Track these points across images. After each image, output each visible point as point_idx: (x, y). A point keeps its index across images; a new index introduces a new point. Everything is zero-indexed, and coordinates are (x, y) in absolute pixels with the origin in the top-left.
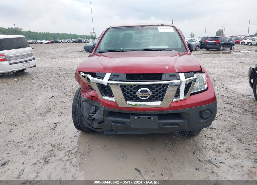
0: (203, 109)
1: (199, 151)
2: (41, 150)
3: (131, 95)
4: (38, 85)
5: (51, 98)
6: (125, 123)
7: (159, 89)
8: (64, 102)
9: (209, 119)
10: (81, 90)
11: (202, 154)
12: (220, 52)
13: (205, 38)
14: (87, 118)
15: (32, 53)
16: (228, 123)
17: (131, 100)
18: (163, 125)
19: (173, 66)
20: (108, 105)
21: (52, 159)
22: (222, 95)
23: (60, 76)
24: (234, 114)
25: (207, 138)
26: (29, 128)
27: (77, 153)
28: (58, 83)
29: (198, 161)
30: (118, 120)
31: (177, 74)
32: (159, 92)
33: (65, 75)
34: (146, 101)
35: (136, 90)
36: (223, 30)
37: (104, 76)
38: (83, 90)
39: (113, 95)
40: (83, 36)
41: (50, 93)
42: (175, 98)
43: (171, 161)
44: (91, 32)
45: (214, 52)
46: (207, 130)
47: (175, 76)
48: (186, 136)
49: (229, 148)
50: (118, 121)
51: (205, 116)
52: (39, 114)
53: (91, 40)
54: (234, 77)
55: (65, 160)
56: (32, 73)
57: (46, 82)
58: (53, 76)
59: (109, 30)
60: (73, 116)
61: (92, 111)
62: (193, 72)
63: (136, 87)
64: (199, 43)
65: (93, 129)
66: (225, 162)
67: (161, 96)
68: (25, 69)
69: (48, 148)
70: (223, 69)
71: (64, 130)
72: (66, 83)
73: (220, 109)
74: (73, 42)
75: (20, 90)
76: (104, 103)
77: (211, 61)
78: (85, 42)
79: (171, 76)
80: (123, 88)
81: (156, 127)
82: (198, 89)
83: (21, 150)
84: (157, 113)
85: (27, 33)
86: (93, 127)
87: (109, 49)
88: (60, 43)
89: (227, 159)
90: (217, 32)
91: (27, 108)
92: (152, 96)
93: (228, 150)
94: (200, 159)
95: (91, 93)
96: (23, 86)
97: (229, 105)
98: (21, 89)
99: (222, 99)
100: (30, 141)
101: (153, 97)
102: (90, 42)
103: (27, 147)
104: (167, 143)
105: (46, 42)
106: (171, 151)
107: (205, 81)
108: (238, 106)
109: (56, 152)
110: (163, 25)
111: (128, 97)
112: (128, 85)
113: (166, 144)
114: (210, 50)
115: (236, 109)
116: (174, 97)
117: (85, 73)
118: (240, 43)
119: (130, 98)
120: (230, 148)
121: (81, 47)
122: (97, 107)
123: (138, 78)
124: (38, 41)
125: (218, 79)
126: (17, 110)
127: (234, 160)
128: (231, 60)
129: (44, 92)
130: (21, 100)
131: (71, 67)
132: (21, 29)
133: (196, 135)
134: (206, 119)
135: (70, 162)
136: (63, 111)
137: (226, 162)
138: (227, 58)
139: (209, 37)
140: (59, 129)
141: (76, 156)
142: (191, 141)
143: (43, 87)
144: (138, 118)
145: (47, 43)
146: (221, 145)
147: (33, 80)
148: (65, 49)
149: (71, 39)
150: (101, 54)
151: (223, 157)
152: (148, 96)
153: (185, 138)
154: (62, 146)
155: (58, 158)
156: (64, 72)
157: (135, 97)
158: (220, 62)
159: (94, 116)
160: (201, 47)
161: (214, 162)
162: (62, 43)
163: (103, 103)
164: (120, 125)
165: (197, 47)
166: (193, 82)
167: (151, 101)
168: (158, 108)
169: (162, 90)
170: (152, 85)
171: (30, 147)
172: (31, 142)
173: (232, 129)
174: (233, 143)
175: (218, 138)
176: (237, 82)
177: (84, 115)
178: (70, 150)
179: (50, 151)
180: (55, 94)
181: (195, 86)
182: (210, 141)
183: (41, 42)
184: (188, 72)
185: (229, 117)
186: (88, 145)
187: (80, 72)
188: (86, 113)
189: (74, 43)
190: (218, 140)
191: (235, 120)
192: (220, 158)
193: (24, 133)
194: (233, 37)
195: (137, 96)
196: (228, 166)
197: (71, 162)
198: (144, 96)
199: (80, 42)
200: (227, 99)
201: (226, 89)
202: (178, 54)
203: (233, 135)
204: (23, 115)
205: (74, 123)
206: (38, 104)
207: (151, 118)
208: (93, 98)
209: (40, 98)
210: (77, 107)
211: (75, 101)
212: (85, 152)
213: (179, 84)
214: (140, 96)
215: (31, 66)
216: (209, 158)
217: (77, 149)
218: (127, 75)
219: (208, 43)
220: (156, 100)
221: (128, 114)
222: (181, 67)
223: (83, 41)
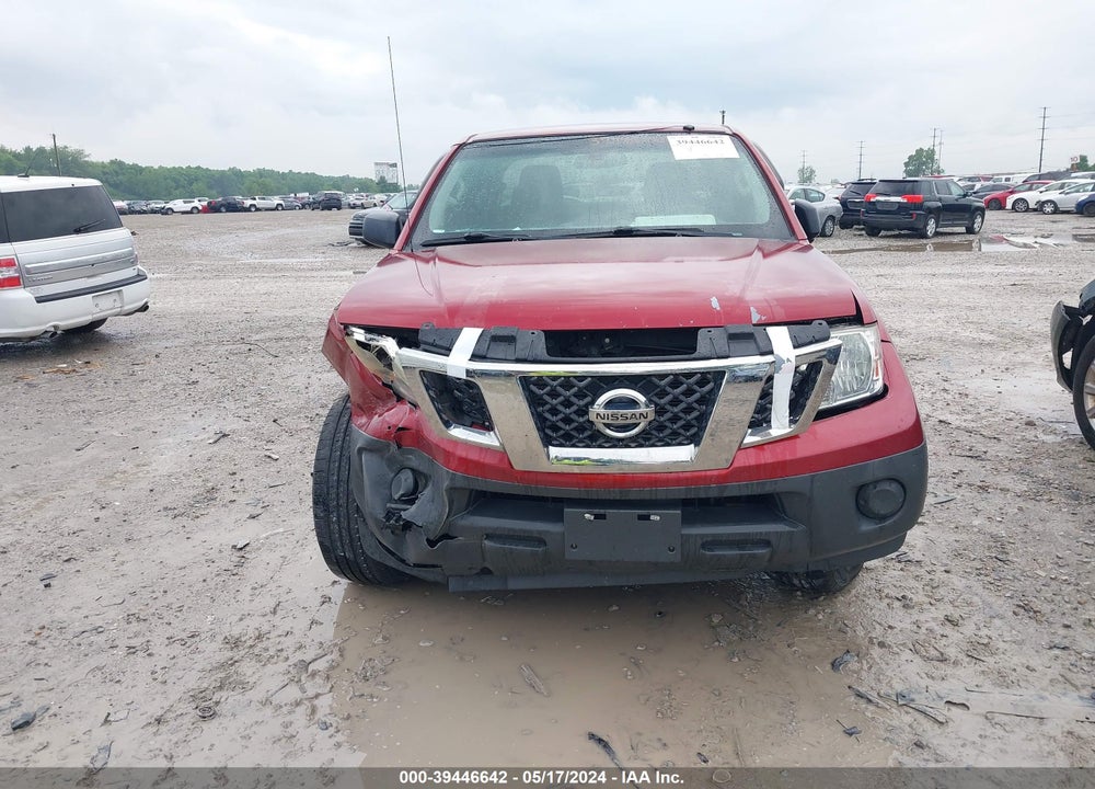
0: (868, 477)
1: (856, 658)
2: (181, 661)
3: (567, 420)
4: (159, 385)
5: (215, 442)
6: (541, 541)
7: (683, 394)
8: (273, 456)
9: (895, 518)
10: (348, 405)
11: (870, 668)
12: (925, 241)
13: (859, 183)
14: (376, 520)
15: (131, 253)
16: (974, 537)
17: (568, 440)
18: (704, 546)
19: (740, 300)
20: (470, 463)
21: (230, 699)
22: (941, 421)
23: (252, 347)
24: (997, 500)
25: (887, 601)
26: (124, 568)
27: (338, 670)
28: (246, 377)
29: (853, 699)
30: (509, 530)
31: (757, 331)
32: (683, 406)
33: (273, 343)
34: (630, 447)
35: (588, 399)
36: (933, 151)
37: (452, 343)
38: (360, 401)
39: (489, 419)
40: (345, 179)
41: (213, 423)
42: (750, 431)
43: (741, 698)
44: (376, 164)
45: (900, 243)
46: (886, 568)
47: (748, 338)
48: (799, 593)
49: (982, 641)
50: (511, 533)
51: (878, 506)
52: (166, 509)
53: (379, 197)
54: (990, 345)
55: (286, 705)
56: (130, 340)
57: (194, 377)
58: (222, 350)
59: (463, 153)
60: (316, 516)
61: (401, 492)
62: (824, 323)
63: (586, 387)
64: (837, 204)
65: (401, 567)
66: (968, 700)
67: (694, 422)
68: (102, 321)
69: (213, 651)
70: (942, 315)
71: (275, 578)
72: (277, 379)
73: (936, 479)
74: (303, 207)
75: (83, 412)
76: (453, 454)
77: (888, 282)
78: (354, 207)
79: (733, 337)
80: (531, 392)
81: (675, 557)
82: (845, 393)
83: (93, 662)
84: (677, 497)
85: (106, 170)
86: (403, 561)
87: (467, 231)
88: (248, 210)
89: (977, 689)
90: (910, 158)
91: (115, 483)
92: (655, 424)
93: (977, 650)
94: (862, 690)
95: (396, 415)
96: (96, 393)
97: (973, 461)
98: (88, 406)
99: (942, 438)
100: (135, 624)
101: (661, 428)
102: (375, 205)
103: (121, 652)
104: (719, 625)
105: (188, 207)
106: (736, 660)
107: (873, 357)
108: (1013, 465)
109: (248, 669)
110: (688, 130)
111: (555, 428)
112: (555, 378)
113: (713, 627)
114: (883, 233)
115: (1006, 480)
116: (749, 427)
117: (369, 329)
118: (1009, 205)
119: (562, 432)
120: (985, 641)
121: (337, 225)
122: (421, 473)
123: (594, 350)
124: (154, 205)
125: (921, 353)
126: (71, 492)
127: (1007, 691)
128: (972, 275)
129: (187, 417)
130: (88, 453)
131: (298, 312)
132: (80, 153)
133: (841, 589)
134: (884, 518)
135: (309, 711)
136: (269, 496)
137: (973, 700)
138: (957, 269)
139: (878, 178)
140: (256, 572)
141: (333, 687)
142: (820, 615)
143: (182, 396)
144: (597, 517)
145: (191, 212)
146: (948, 630)
147: (136, 368)
148: (270, 234)
149: (293, 195)
150: (433, 251)
151: (960, 680)
152: (636, 425)
153: (793, 601)
154: (271, 644)
155: (257, 695)
156: (269, 334)
157: (586, 429)
158: (926, 283)
159: (410, 513)
160: (845, 224)
161: (921, 700)
162: (258, 210)
163: (448, 455)
164: (520, 548)
165: (830, 223)
166: (825, 361)
167: (653, 445)
168: (681, 475)
169: (697, 396)
170: (654, 375)
171: (133, 650)
172: (138, 628)
173: (992, 564)
174: (997, 622)
175: (933, 602)
176: (1003, 368)
177: (366, 510)
178: (308, 658)
179: (222, 666)
180: (234, 426)
181: (833, 378)
182: (901, 612)
183: (168, 206)
184: (804, 321)
185: (977, 512)
186: (385, 638)
187: (346, 326)
188: (372, 504)
189: (308, 212)
190: (933, 608)
191: (1002, 526)
192: (945, 684)
193: (104, 593)
194: (978, 179)
195: (592, 423)
196: (983, 719)
197: (314, 710)
198: (621, 422)
199: (332, 204)
200: (964, 437)
201: (957, 396)
202: (759, 248)
203: (997, 585)
204: (100, 514)
205: (321, 544)
206: (164, 470)
207: (652, 517)
208: (405, 437)
209: (170, 440)
210: (335, 478)
211: (326, 452)
212: (373, 668)
213: (768, 370)
214: (604, 424)
215: (128, 308)
216: (899, 687)
217: (335, 656)
218: (549, 335)
219: (872, 207)
220: (672, 440)
221: (555, 500)
222: (775, 303)
223: (344, 201)
